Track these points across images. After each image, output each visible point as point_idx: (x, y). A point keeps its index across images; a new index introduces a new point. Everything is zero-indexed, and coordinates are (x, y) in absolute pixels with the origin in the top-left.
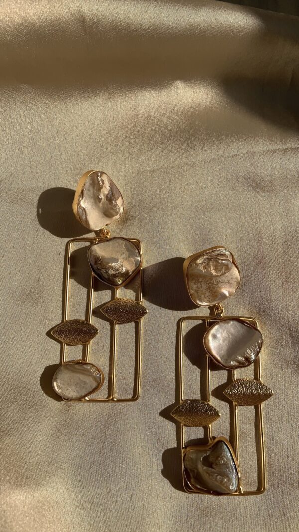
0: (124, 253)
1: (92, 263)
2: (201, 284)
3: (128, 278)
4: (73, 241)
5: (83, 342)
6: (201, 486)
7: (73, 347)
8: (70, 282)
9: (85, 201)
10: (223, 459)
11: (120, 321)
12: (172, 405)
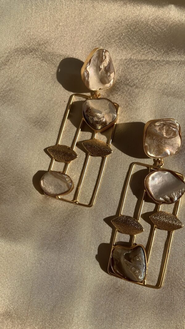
0: (107, 109)
1: (85, 111)
2: (153, 141)
3: (105, 126)
4: (76, 95)
5: (66, 161)
6: (119, 272)
7: (59, 163)
8: (67, 121)
9: (90, 67)
10: (139, 258)
11: (92, 154)
12: (113, 216)
